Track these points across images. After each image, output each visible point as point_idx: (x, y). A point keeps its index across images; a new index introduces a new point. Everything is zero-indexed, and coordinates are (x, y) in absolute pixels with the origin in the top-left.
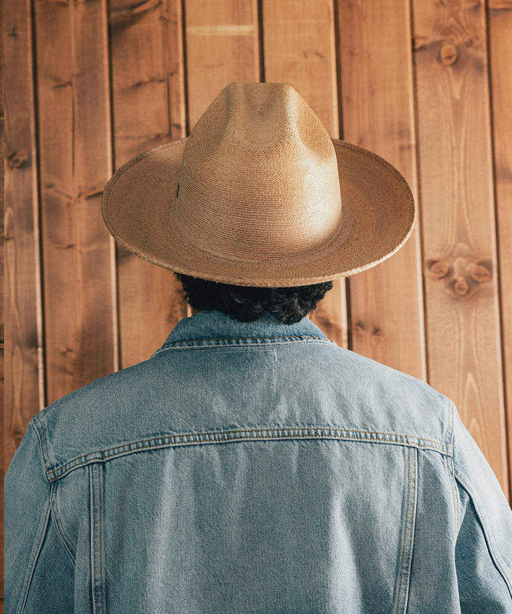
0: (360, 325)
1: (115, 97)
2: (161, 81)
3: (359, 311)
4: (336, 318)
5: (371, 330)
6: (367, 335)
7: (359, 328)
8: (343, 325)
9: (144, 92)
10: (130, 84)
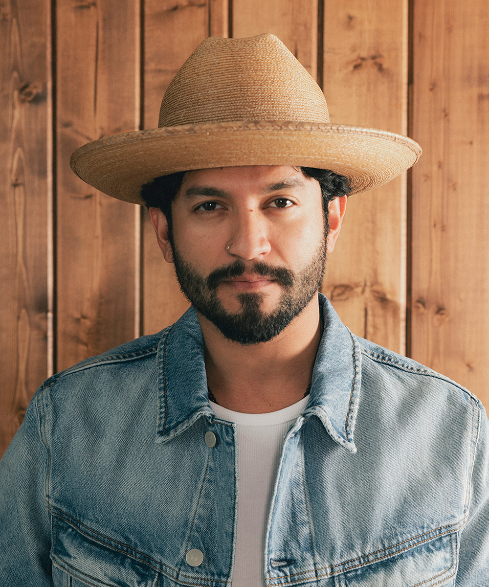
0: (422, 301)
1: (146, 23)
2: (201, 6)
3: (421, 285)
4: (394, 293)
5: (433, 308)
6: (429, 314)
7: (420, 305)
8: (402, 301)
9: (181, 19)
10: (165, 8)
